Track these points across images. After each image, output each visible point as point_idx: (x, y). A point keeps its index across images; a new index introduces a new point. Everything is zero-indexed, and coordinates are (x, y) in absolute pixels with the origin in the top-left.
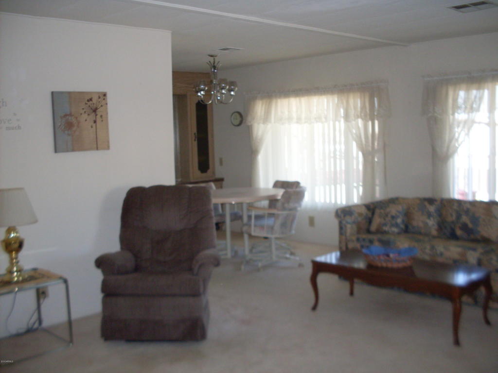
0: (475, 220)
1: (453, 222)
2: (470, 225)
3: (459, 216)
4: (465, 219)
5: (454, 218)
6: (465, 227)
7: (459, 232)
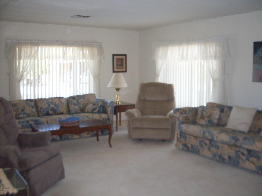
0: (56, 106)
1: (47, 108)
2: (56, 108)
3: (49, 106)
4: (52, 106)
5: (47, 106)
6: (53, 109)
7: (50, 112)
